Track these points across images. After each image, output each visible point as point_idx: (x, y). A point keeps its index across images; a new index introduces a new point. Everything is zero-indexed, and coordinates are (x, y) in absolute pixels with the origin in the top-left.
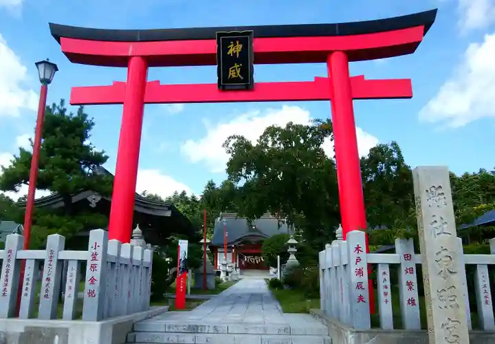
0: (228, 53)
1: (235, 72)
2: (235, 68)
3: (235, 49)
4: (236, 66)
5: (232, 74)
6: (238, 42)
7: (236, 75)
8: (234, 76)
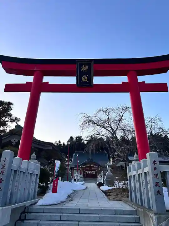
0: (82, 70)
1: (84, 79)
2: (84, 77)
3: (85, 68)
4: (85, 76)
5: (83, 79)
6: (86, 65)
7: (85, 80)
8: (84, 81)
